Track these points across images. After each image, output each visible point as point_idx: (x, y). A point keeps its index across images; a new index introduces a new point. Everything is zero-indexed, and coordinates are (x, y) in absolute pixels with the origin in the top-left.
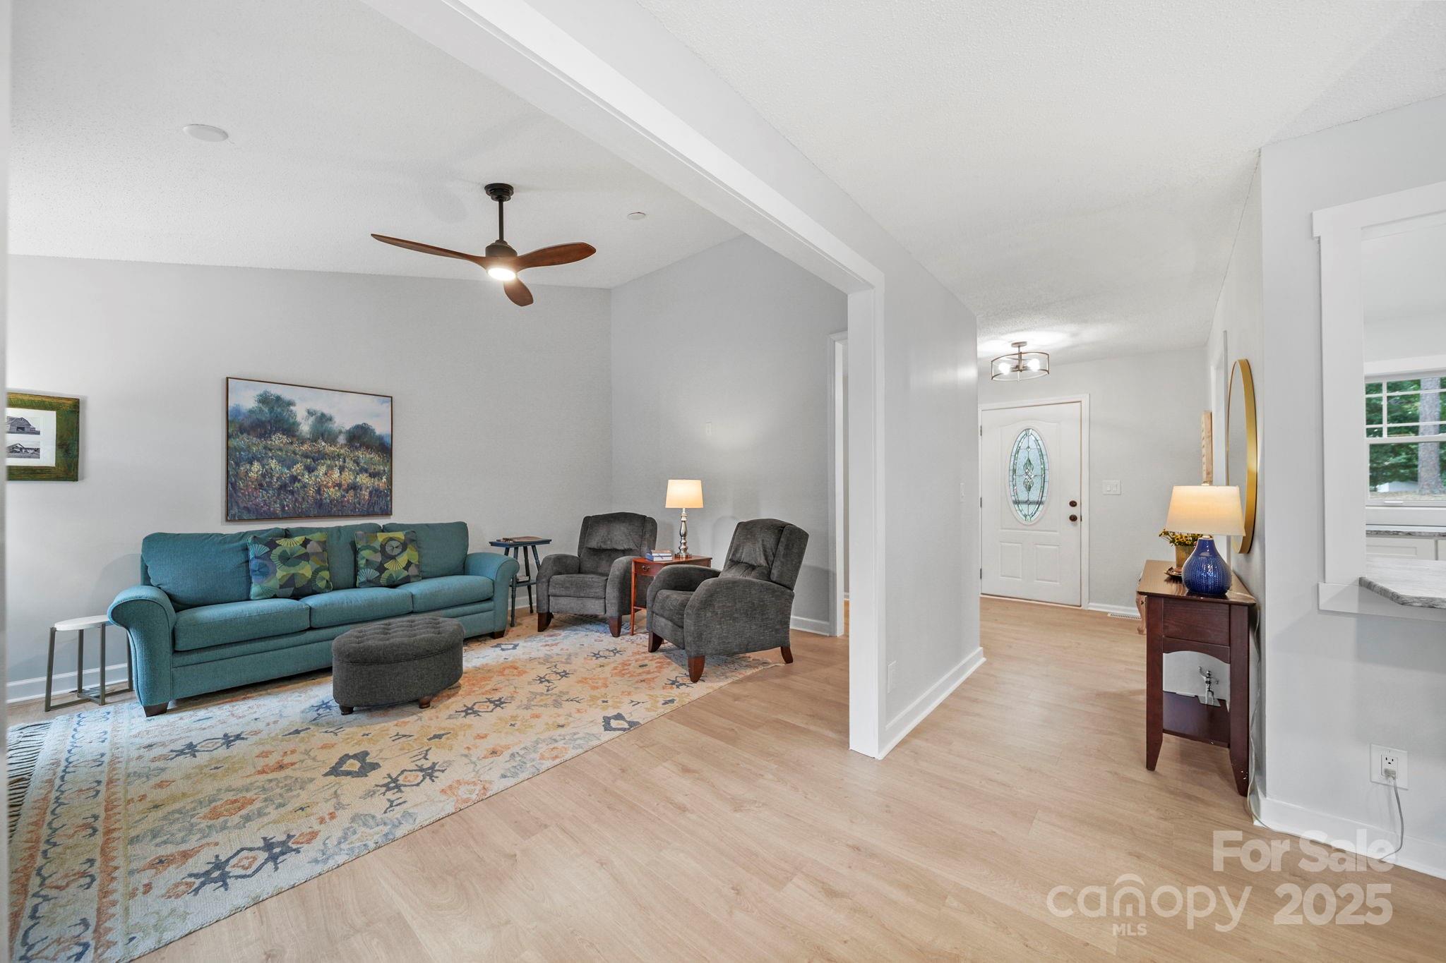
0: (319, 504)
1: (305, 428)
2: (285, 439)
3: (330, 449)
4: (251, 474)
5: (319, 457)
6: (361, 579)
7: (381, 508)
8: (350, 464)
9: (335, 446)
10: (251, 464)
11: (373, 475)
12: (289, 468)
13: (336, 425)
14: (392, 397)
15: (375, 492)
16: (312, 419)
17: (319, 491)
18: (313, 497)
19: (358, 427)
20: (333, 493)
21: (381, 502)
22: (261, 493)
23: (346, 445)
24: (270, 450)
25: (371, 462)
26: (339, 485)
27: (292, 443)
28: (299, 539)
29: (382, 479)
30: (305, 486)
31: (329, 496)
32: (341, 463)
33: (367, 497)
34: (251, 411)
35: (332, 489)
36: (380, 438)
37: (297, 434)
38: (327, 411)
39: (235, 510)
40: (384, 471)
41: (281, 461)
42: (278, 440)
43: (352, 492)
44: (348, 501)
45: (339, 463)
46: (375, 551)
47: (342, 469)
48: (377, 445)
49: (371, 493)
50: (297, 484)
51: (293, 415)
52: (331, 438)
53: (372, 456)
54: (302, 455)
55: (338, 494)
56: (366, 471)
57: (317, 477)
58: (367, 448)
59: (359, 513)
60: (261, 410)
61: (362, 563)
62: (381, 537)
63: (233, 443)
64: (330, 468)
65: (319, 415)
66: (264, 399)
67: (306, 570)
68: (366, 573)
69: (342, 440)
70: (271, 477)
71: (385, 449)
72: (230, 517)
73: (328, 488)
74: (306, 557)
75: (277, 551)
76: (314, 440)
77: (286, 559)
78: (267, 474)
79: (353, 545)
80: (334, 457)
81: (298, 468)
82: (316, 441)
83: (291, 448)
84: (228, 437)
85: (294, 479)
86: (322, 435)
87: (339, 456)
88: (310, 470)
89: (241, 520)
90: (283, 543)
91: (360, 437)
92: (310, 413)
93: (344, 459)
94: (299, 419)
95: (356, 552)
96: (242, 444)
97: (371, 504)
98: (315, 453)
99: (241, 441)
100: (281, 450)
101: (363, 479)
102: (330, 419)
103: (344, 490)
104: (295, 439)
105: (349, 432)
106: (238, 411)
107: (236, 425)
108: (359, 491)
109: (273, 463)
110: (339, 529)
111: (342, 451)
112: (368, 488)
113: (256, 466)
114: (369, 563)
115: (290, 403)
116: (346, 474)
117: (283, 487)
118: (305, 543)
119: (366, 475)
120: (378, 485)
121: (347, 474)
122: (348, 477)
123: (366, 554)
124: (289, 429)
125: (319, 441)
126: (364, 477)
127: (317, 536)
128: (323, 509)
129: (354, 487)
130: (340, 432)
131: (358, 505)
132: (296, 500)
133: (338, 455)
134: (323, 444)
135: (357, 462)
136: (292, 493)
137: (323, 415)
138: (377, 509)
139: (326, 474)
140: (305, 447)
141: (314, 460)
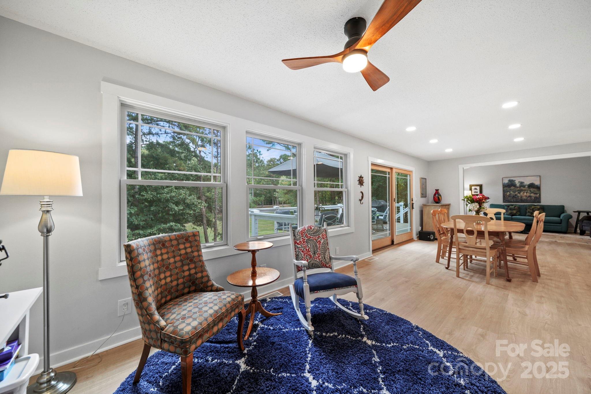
1: (518, 185)
2: (514, 188)
3: (524, 189)
5: (521, 190)
6: (527, 215)
8: (529, 192)
10: (507, 192)
11: (535, 194)
12: (515, 193)
14: (540, 176)
15: (535, 197)
16: (519, 183)
17: (521, 197)
18: (520, 199)
19: (531, 184)
20: (525, 198)
21: (538, 199)
22: (509, 198)
23: (528, 188)
24: (511, 190)
25: (534, 191)
26: (526, 196)
28: (514, 206)
30: (518, 196)
33: (533, 199)
34: (507, 183)
36: (537, 185)
39: (504, 201)
40: (538, 193)
41: (513, 192)
42: (512, 188)
43: (529, 198)
46: (531, 210)
47: (527, 193)
48: (536, 187)
50: (516, 196)
51: (515, 183)
52: (524, 186)
56: (533, 193)
57: (521, 194)
58: (534, 188)
59: (531, 202)
60: (509, 183)
61: (527, 212)
62: (533, 207)
63: (504, 189)
64: (524, 193)
66: (509, 181)
67: (515, 212)
68: (528, 214)
69: (526, 187)
71: (538, 188)
72: (504, 202)
73: (523, 197)
74: (515, 209)
75: (509, 208)
77: (511, 209)
78: (510, 194)
79: (526, 208)
80: (525, 190)
81: (517, 193)
84: (503, 188)
85: (516, 195)
87: (526, 190)
88: (519, 193)
89: (506, 202)
90: (511, 207)
91: (532, 186)
92: (519, 182)
94: (516, 183)
95: (526, 209)
96: (506, 189)
99: (505, 189)
101: (532, 195)
102: (524, 183)
105: (528, 185)
106: (504, 183)
107: (505, 186)
109: (511, 192)
110: (524, 205)
113: (508, 193)
114: (529, 212)
115: (515, 181)
116: (528, 194)
117: (513, 196)
118: (515, 207)
120: (537, 196)
123: (528, 210)
124: (515, 186)
125: (521, 187)
127: (517, 206)
128: (522, 201)
129: (530, 196)
130: (526, 185)
131: (530, 200)
135: (531, 191)
136: (515, 198)
137: (522, 182)
138: (536, 201)
140: (518, 189)
141: (520, 191)
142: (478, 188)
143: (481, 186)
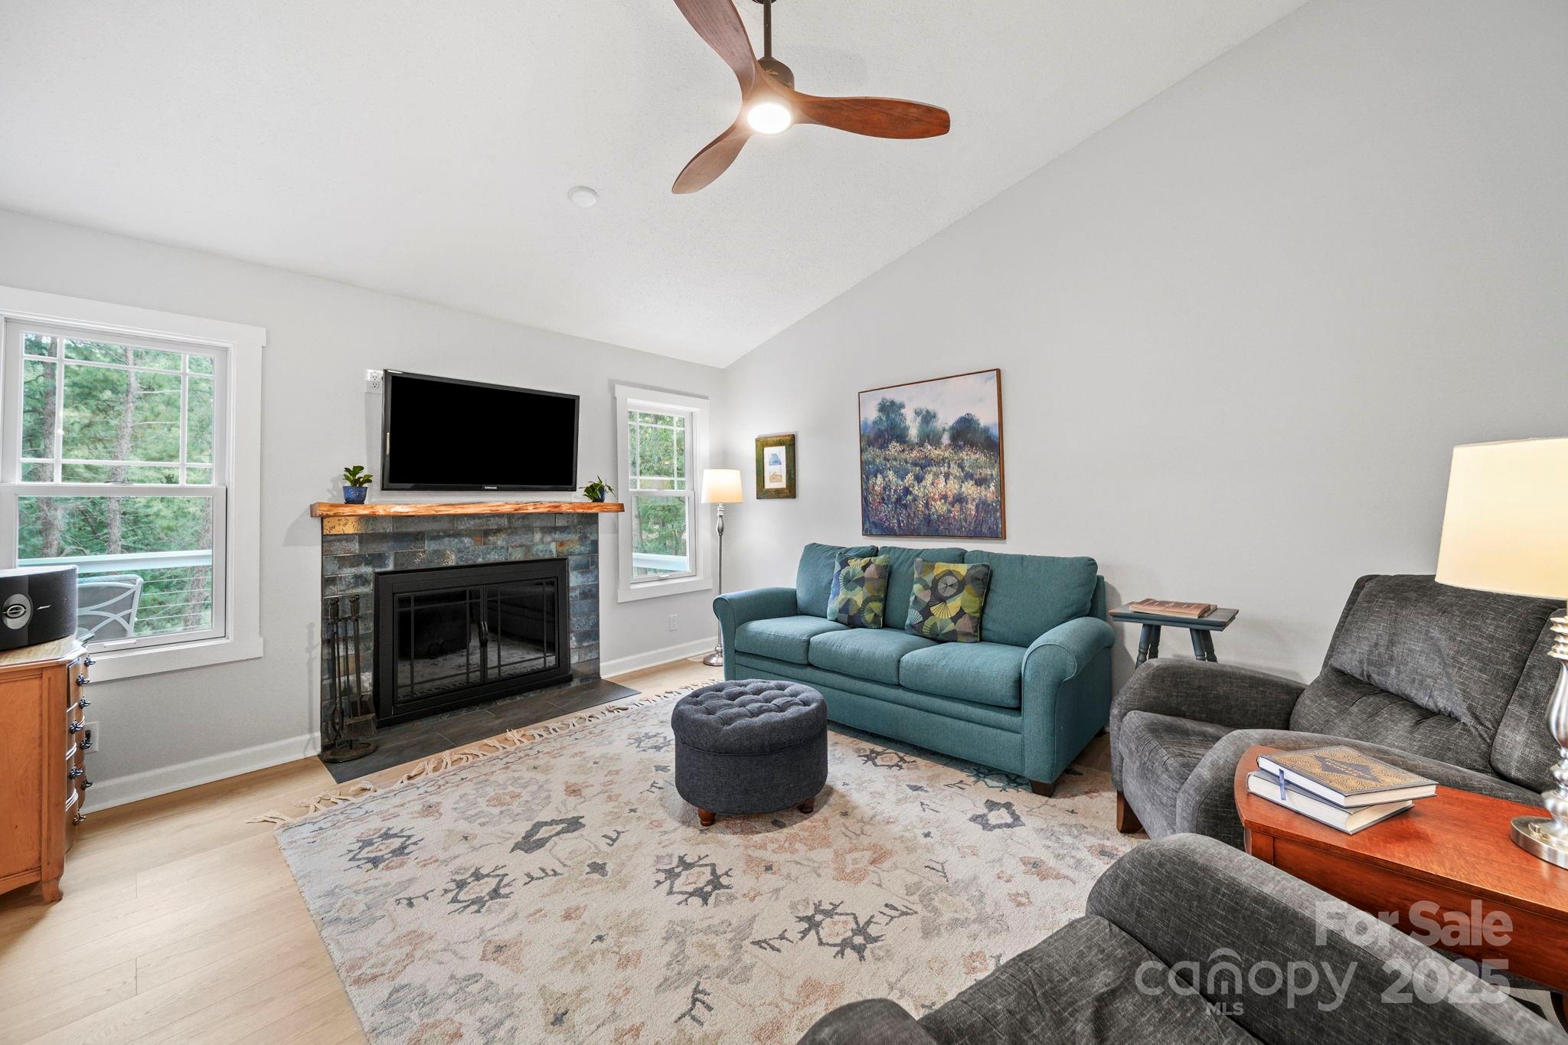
0: (928, 520)
1: (913, 431)
2: (898, 447)
3: (936, 453)
4: (876, 488)
5: (925, 464)
7: (990, 528)
8: (955, 470)
9: (940, 448)
10: (876, 476)
11: (980, 482)
12: (903, 479)
13: (939, 422)
14: (998, 371)
15: (983, 505)
16: (919, 419)
17: (927, 505)
18: (922, 512)
19: (961, 421)
20: (940, 507)
21: (990, 520)
22: (884, 507)
23: (950, 445)
24: (888, 461)
25: (976, 465)
26: (945, 497)
27: (903, 451)
28: (865, 560)
29: (989, 487)
30: (915, 499)
31: (937, 511)
32: (946, 469)
33: (973, 513)
34: (875, 423)
35: (938, 503)
36: (988, 431)
37: (908, 439)
38: (931, 408)
39: (869, 524)
40: (992, 475)
41: (897, 473)
42: (894, 449)
43: (957, 506)
44: (954, 516)
45: (944, 469)
46: (927, 586)
47: (947, 476)
48: (982, 440)
49: (977, 506)
50: (909, 497)
51: (904, 418)
52: (936, 439)
53: (977, 456)
54: (912, 464)
55: (945, 508)
56: (972, 477)
57: (925, 487)
58: (972, 446)
59: (965, 534)
60: (881, 419)
62: (941, 567)
63: (864, 457)
64: (936, 475)
65: (924, 413)
66: (883, 408)
68: (912, 615)
69: (946, 439)
70: (890, 490)
71: (993, 446)
72: (866, 530)
73: (935, 500)
75: (844, 572)
76: (921, 444)
78: (888, 486)
80: (942, 461)
81: (910, 477)
82: (922, 445)
83: (903, 456)
84: (862, 451)
85: (907, 491)
86: (928, 436)
88: (919, 479)
89: (874, 534)
91: (966, 433)
92: (917, 413)
93: (949, 464)
94: (908, 422)
96: (870, 458)
97: (979, 523)
98: (923, 459)
99: (869, 456)
100: (895, 459)
101: (969, 489)
102: (935, 416)
103: (950, 503)
104: (906, 446)
105: (952, 428)
106: (866, 424)
107: (867, 440)
108: (964, 504)
109: (891, 475)
111: (947, 454)
112: (974, 500)
113: (879, 480)
114: (917, 602)
115: (902, 406)
117: (899, 500)
118: (866, 566)
119: (972, 482)
120: (985, 496)
121: (952, 482)
122: (953, 487)
123: (917, 589)
124: (902, 435)
125: (926, 444)
126: (969, 486)
127: (880, 559)
128: (932, 527)
129: (960, 499)
130: (944, 430)
131: (964, 523)
132: (909, 515)
133: (943, 459)
134: (929, 447)
135: (961, 466)
136: (906, 507)
137: (928, 413)
138: (985, 530)
139: (933, 484)
140: (915, 454)
141: (923, 467)
142: (781, 452)
143: (790, 443)
